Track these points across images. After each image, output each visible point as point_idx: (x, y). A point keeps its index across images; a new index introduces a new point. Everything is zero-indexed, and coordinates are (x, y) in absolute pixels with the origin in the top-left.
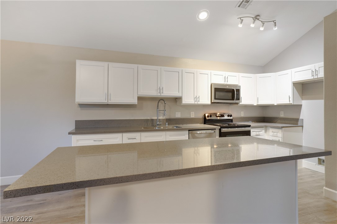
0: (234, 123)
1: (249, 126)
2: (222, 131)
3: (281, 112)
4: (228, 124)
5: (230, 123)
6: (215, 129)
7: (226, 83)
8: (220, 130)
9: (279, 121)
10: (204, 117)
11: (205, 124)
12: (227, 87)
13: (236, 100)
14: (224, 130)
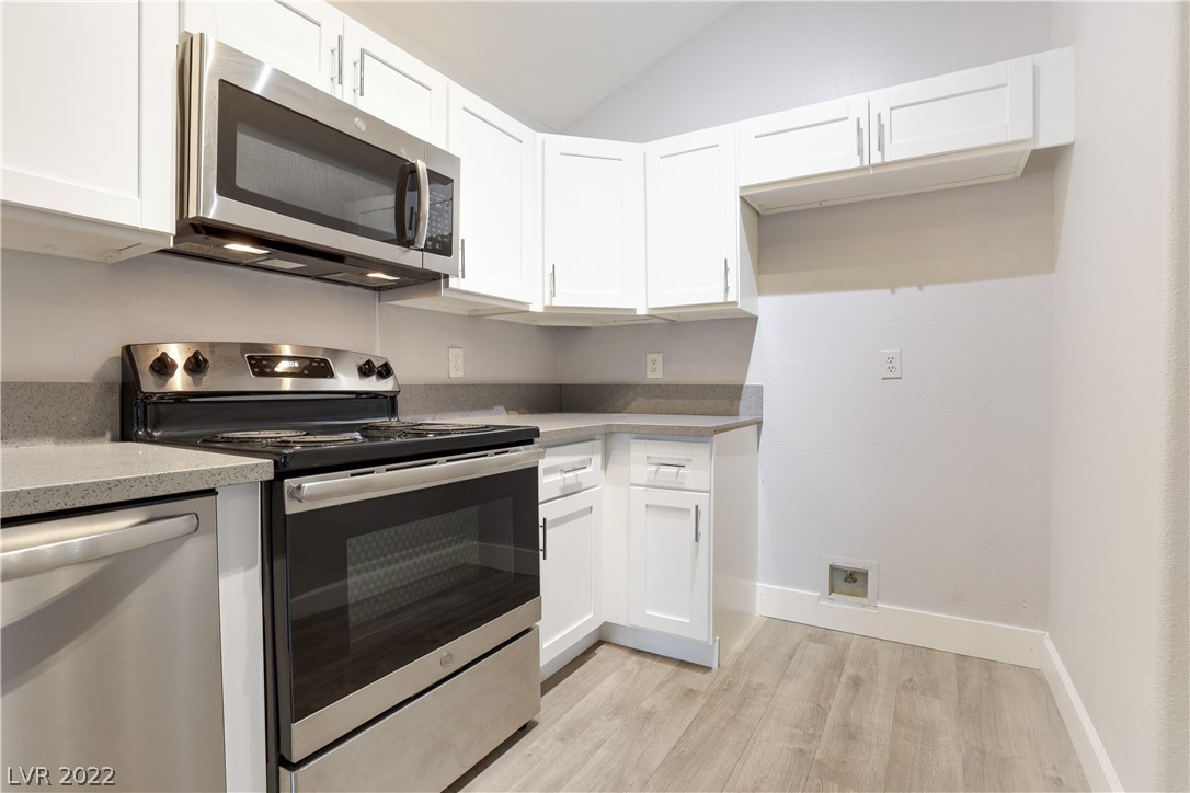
0: (406, 417)
1: (526, 437)
2: (292, 508)
3: (650, 357)
4: (364, 430)
5: (378, 421)
6: (212, 492)
7: (346, 94)
8: (271, 493)
9: (640, 401)
10: (115, 374)
11: (125, 436)
12: (358, 129)
13: (426, 249)
14: (314, 492)
